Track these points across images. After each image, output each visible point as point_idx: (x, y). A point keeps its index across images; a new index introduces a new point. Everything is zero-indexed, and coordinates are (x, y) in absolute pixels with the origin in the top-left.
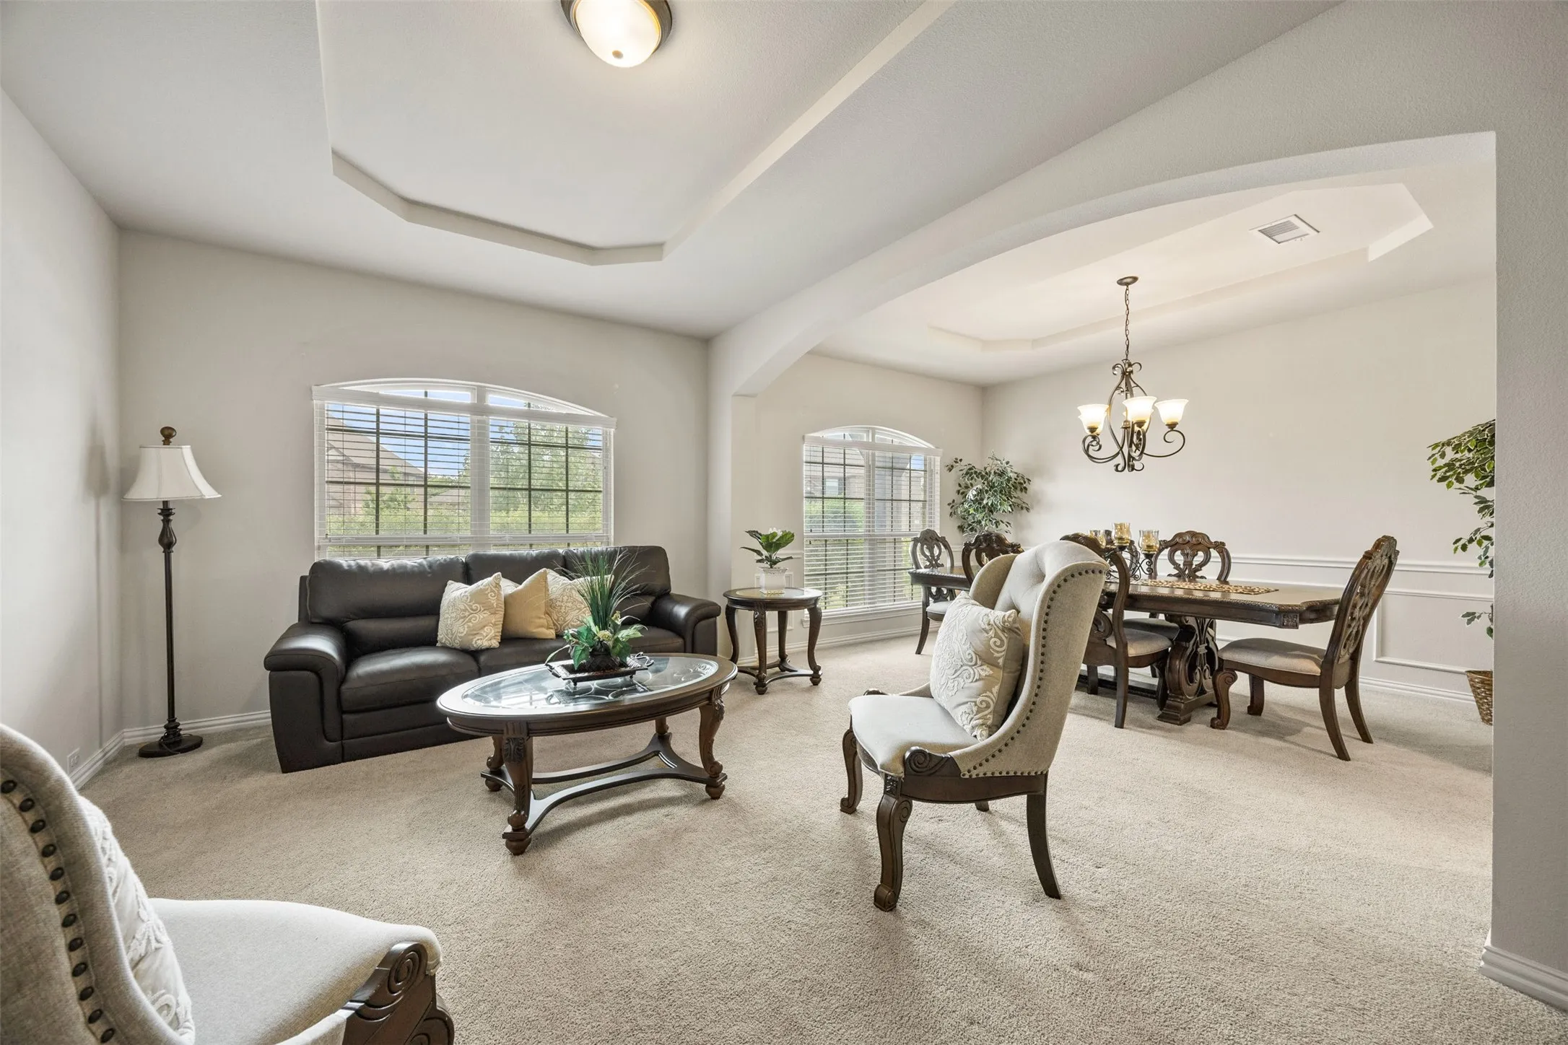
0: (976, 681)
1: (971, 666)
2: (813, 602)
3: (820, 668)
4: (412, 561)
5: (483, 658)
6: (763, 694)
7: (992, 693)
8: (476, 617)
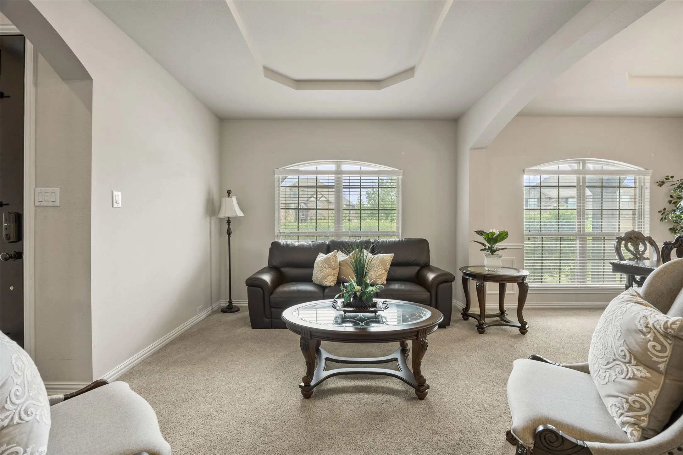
0: (629, 379)
1: (625, 363)
2: (522, 278)
3: (526, 323)
4: (307, 243)
5: (326, 291)
6: (482, 334)
7: (648, 396)
8: (325, 271)
